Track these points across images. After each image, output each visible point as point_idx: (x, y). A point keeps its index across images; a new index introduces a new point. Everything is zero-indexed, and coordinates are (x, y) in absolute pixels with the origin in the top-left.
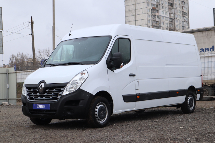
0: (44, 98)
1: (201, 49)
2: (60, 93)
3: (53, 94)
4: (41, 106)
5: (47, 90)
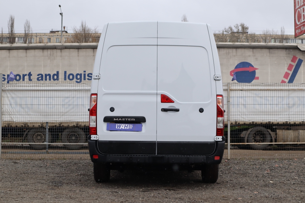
1: (38, 75)
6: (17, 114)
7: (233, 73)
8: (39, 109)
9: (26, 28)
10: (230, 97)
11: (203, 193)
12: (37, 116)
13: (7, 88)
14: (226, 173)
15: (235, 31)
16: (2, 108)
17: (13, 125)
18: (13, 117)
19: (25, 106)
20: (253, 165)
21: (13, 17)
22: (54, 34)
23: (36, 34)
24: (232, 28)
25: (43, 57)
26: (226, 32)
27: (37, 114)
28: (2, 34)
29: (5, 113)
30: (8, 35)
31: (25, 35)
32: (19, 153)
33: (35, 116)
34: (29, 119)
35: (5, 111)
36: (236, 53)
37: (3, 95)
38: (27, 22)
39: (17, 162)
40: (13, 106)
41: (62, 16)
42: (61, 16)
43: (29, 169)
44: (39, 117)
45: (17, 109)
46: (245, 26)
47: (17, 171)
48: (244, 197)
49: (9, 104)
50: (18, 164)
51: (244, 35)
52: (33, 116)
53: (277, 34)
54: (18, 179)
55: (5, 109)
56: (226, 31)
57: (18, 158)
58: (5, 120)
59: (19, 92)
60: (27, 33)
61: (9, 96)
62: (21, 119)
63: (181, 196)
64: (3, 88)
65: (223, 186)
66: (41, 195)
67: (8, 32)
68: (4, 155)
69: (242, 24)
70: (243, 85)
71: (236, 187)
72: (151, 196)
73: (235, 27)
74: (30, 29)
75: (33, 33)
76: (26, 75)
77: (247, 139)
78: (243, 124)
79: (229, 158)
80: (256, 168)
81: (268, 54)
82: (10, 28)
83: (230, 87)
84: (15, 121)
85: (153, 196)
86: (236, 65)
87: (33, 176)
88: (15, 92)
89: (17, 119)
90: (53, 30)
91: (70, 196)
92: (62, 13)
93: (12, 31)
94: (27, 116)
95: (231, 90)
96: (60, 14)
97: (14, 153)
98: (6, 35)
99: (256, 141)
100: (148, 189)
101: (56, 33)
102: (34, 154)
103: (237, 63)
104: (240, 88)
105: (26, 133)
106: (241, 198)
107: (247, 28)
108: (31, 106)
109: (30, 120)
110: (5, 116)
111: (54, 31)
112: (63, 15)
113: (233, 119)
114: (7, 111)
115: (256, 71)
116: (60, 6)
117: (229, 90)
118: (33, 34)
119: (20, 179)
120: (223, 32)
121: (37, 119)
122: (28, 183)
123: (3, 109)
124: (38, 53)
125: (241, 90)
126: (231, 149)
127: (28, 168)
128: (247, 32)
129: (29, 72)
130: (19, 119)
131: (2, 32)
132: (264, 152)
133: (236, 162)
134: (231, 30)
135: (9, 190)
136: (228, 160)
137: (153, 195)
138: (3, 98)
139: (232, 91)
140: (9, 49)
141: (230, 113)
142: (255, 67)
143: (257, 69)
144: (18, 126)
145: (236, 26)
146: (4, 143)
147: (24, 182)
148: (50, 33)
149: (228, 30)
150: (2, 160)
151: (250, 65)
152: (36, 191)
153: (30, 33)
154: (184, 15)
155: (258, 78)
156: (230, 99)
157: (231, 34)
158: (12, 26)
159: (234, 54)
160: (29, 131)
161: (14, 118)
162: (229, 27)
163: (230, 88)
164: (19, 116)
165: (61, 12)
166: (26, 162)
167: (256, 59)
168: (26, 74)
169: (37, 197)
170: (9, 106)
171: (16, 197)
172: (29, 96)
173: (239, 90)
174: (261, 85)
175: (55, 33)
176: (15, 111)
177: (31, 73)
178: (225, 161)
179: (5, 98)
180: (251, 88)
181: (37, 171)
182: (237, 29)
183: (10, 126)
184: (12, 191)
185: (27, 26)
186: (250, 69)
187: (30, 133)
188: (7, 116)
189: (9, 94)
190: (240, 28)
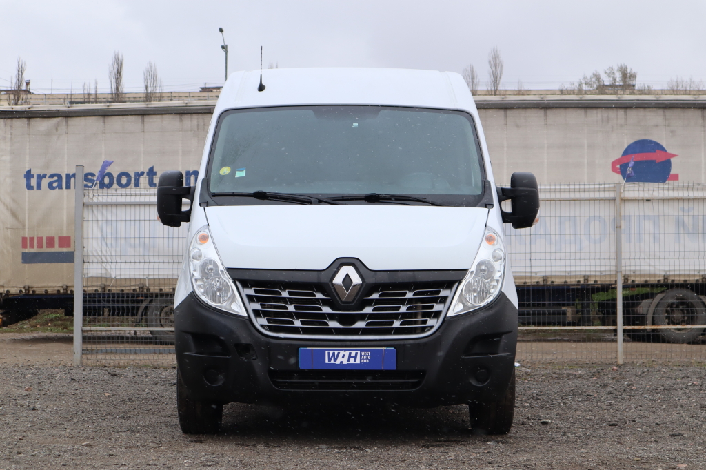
0: (361, 324)
2: (437, 307)
3: (403, 309)
4: (350, 357)
5: (375, 296)
6: (119, 260)
7: (618, 166)
8: (171, 249)
9: (149, 81)
10: (620, 216)
11: (582, 450)
12: (166, 266)
13: (95, 200)
14: (623, 399)
15: (607, 83)
16: (84, 247)
17: (115, 290)
18: (108, 267)
19: (137, 240)
20: (682, 378)
21: (120, 57)
22: (210, 94)
23: (169, 95)
24: (599, 75)
25: (181, 133)
26: (587, 86)
27: (166, 260)
28: (96, 94)
29: (91, 257)
30: (110, 96)
31: (146, 97)
32: (126, 352)
33: (161, 265)
34: (146, 273)
35: (90, 254)
36: (626, 119)
37: (85, 216)
38: (151, 67)
39: (117, 372)
40: (109, 242)
41: (226, 52)
42: (224, 53)
43: (144, 391)
44: (171, 266)
45: (118, 249)
46: (629, 71)
47: (114, 395)
48: (691, 462)
49: (99, 236)
50: (120, 377)
51: (627, 91)
52: (156, 265)
53: (701, 89)
54: (115, 416)
55: (90, 249)
56: (586, 84)
57: (121, 364)
58: (90, 275)
59: (123, 208)
60: (150, 93)
61: (100, 218)
62: (127, 272)
63: (528, 460)
64: (85, 200)
65: (626, 433)
66: (167, 458)
67: (109, 91)
68: (89, 357)
69: (621, 67)
70: (652, 188)
71: (661, 435)
72: (450, 458)
73: (606, 73)
74: (158, 84)
75: (165, 91)
76: (142, 173)
77: (653, 318)
78: (643, 283)
79: (620, 362)
80: (694, 385)
81: (700, 121)
82: (113, 81)
83: (620, 193)
84: (113, 276)
85: (455, 461)
86: (626, 146)
87: (151, 407)
88: (114, 209)
89: (118, 273)
90: (207, 86)
91: (241, 461)
92: (227, 46)
93: (117, 88)
94: (142, 265)
95: (624, 200)
96: (223, 47)
97: (111, 352)
98: (106, 96)
99: (672, 322)
100: (438, 441)
101: (215, 90)
102: (160, 353)
103: (627, 142)
104: (646, 195)
105: (144, 305)
106: (684, 466)
107: (633, 76)
108: (152, 240)
109: (149, 275)
110: (90, 266)
111: (209, 88)
112: (228, 50)
113: (628, 268)
114: (95, 254)
115: (673, 160)
116: (221, 30)
117: (618, 201)
118: (164, 95)
119: (118, 414)
120: (580, 85)
121: (166, 272)
122: (138, 425)
123: (85, 249)
124: (170, 122)
125: (648, 200)
126: (624, 340)
127: (142, 386)
128: (634, 86)
129: (150, 167)
130: (123, 272)
131: (96, 91)
132: (694, 347)
133: (639, 371)
134: (599, 81)
135: (87, 445)
136: (618, 365)
137: (453, 457)
138: (85, 223)
139: (627, 204)
140: (104, 114)
141: (623, 254)
142: (669, 151)
143: (674, 156)
144: (126, 289)
145: (608, 71)
146: (88, 328)
147: (128, 423)
148: (200, 92)
149: (591, 81)
150: (83, 369)
151: (658, 147)
152: (155, 446)
153: (158, 91)
154: (494, 49)
155: (676, 177)
156: (623, 222)
157: (597, 89)
158: (118, 76)
159: (621, 121)
160: (151, 301)
161: (111, 269)
162: (594, 74)
163: (622, 196)
164: (123, 265)
165: (223, 44)
166: (139, 373)
167: (672, 132)
168: (142, 170)
169: (156, 462)
170: (99, 241)
171: (101, 463)
172: (147, 218)
173: (643, 200)
174: (696, 187)
175: (212, 91)
176: (113, 253)
177: (155, 170)
178: (613, 369)
179: (90, 223)
180: (671, 194)
181: (164, 394)
182: (611, 79)
183: (107, 292)
184: (95, 446)
185: (151, 75)
186: (658, 157)
187: (154, 304)
188: (95, 265)
189: (99, 214)
190: (618, 76)
